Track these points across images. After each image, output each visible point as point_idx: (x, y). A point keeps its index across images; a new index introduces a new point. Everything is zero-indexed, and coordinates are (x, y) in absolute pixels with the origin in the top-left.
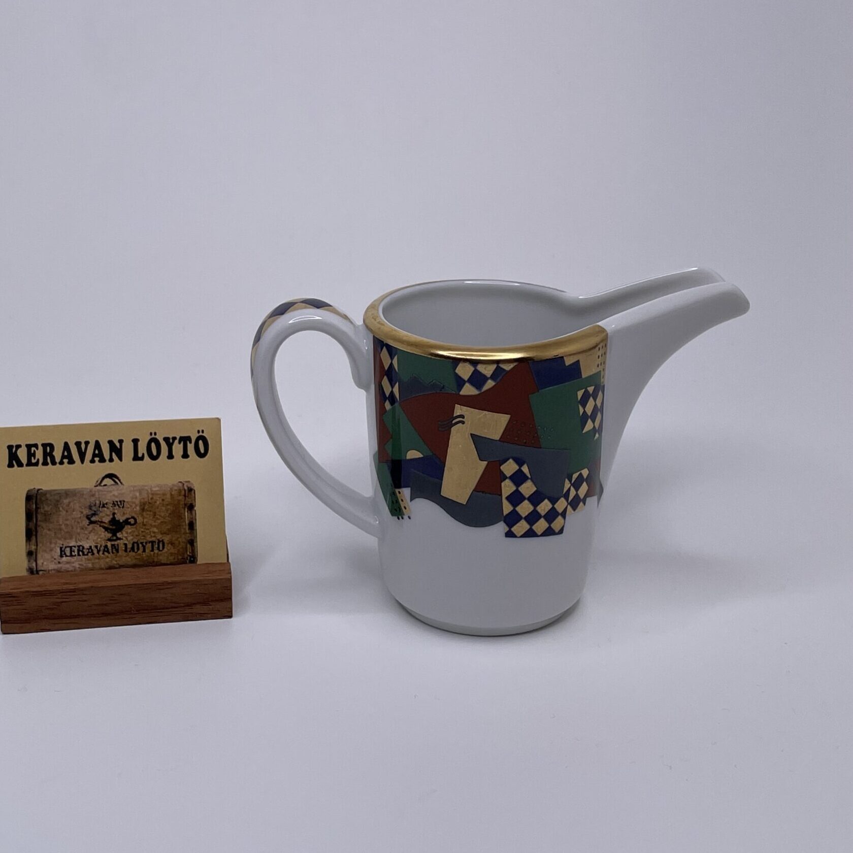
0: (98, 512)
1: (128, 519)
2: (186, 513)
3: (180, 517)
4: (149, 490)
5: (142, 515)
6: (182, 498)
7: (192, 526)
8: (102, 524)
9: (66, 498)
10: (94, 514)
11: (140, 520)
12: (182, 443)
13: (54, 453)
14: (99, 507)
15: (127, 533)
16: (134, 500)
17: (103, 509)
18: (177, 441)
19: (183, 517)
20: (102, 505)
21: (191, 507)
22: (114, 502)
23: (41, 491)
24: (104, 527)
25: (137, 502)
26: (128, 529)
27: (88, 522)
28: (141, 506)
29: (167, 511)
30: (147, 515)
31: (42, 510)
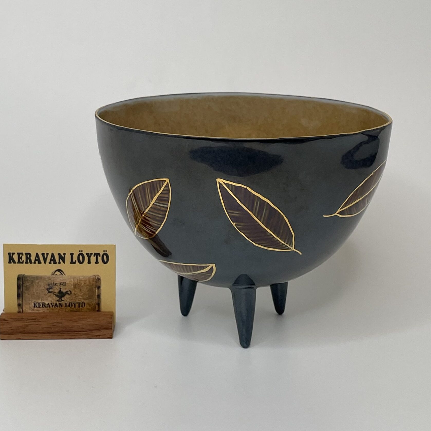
0: (53, 287)
1: (67, 291)
2: (96, 291)
3: (94, 292)
4: (78, 278)
5: (74, 290)
6: (94, 283)
7: (99, 296)
8: (55, 293)
9: (37, 280)
10: (51, 288)
11: (73, 292)
12: (95, 256)
13: (31, 258)
15: (67, 298)
16: (71, 283)
17: (55, 286)
18: (93, 255)
20: (54, 284)
21: (99, 288)
22: (60, 283)
23: (25, 276)
24: (55, 295)
25: (72, 283)
26: (67, 296)
27: (47, 292)
28: (74, 285)
29: (87, 289)
30: (77, 290)
31: (25, 285)
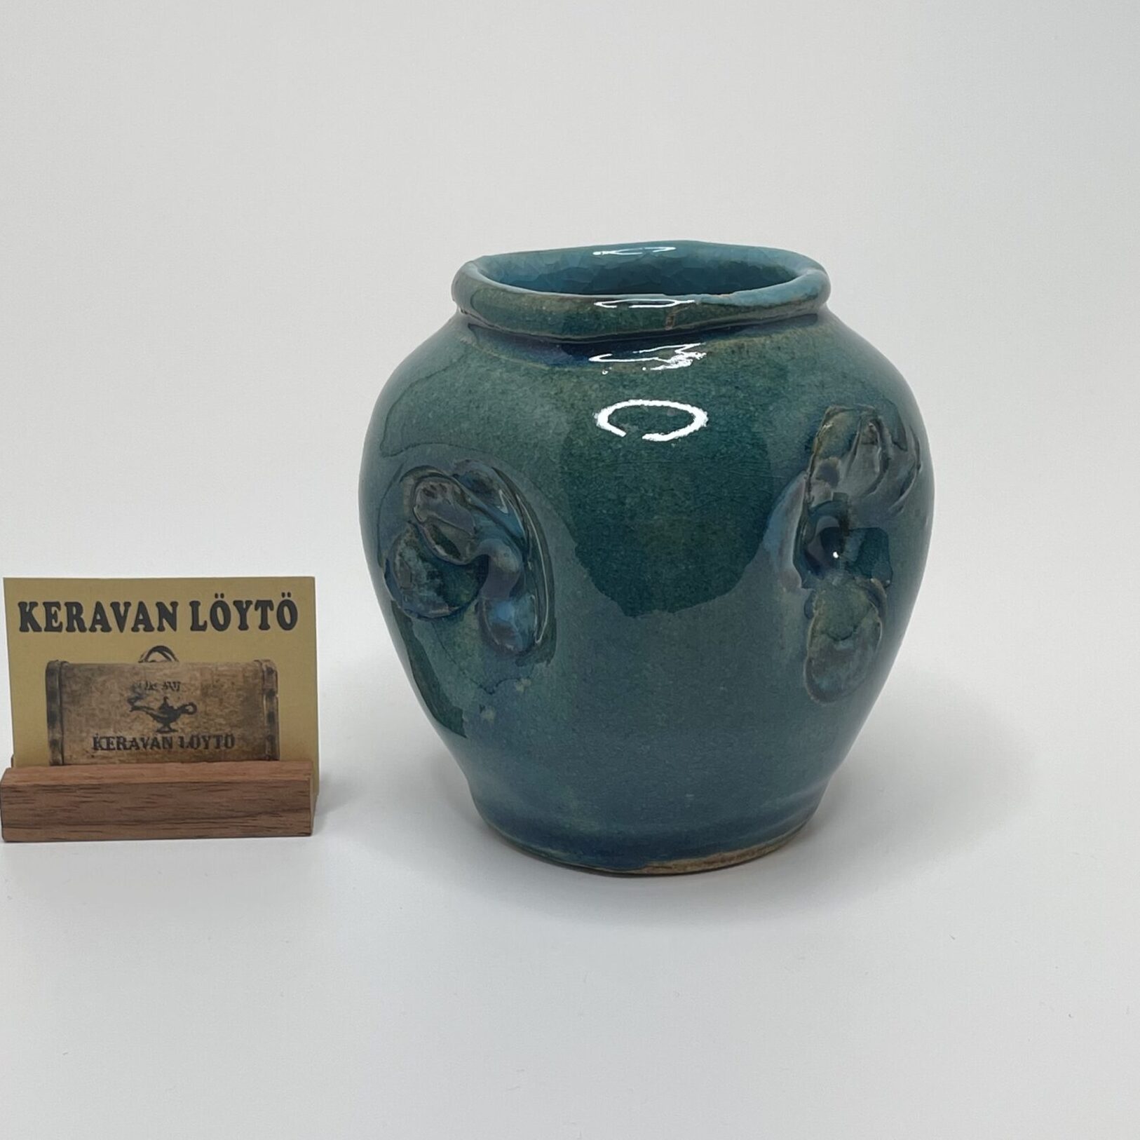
0: (144, 696)
1: (186, 705)
2: (265, 702)
3: (258, 707)
4: (214, 669)
5: (204, 702)
6: (259, 681)
7: (272, 717)
8: (150, 711)
9: (101, 675)
10: (137, 699)
11: (200, 707)
12: (260, 609)
13: (82, 616)
14: (145, 689)
15: (183, 724)
16: (193, 682)
17: (151, 691)
18: (252, 607)
19: (261, 706)
20: (149, 687)
21: (271, 694)
22: (165, 683)
23: (66, 664)
24: (152, 715)
25: (197, 684)
26: (185, 719)
27: (130, 707)
28: (202, 689)
29: (239, 698)
30: (211, 701)
31: (68, 690)
